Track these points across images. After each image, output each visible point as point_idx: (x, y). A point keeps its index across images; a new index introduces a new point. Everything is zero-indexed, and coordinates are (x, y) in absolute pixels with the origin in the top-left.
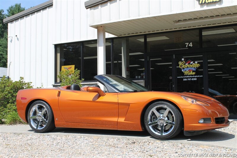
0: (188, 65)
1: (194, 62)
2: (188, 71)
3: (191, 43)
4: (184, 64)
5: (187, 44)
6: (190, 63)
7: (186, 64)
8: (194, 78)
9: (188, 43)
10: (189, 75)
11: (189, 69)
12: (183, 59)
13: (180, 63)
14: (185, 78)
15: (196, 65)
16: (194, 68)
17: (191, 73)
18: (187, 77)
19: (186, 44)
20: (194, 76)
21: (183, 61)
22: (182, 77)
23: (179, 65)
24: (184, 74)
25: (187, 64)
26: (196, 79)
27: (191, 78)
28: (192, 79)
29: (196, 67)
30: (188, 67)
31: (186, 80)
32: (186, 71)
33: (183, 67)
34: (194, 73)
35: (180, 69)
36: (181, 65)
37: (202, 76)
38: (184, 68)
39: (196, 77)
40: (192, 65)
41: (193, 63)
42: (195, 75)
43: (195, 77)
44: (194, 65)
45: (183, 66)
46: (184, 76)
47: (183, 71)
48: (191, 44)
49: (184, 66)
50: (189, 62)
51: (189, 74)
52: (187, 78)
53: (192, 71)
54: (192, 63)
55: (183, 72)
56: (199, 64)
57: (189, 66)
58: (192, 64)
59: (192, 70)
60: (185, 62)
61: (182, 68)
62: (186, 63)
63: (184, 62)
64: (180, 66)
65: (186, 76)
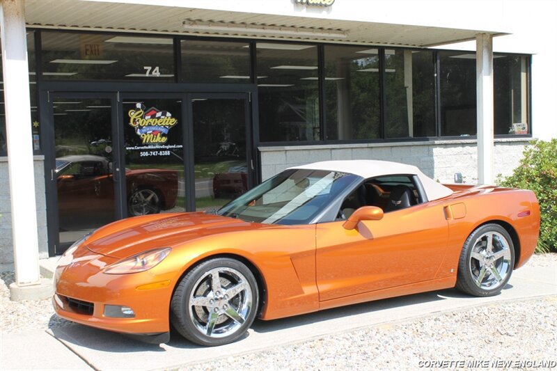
0: (150, 120)
1: (164, 114)
2: (152, 135)
3: (157, 68)
4: (142, 118)
5: (147, 70)
6: (155, 114)
7: (147, 118)
8: (165, 150)
9: (149, 68)
10: (154, 144)
11: (154, 129)
12: (139, 105)
13: (132, 114)
14: (145, 150)
15: (168, 120)
16: (164, 126)
17: (159, 139)
18: (149, 147)
19: (145, 68)
20: (163, 147)
21: (139, 109)
22: (138, 148)
23: (130, 118)
24: (142, 140)
25: (149, 117)
26: (169, 152)
27: (159, 150)
28: (161, 152)
29: (169, 126)
30: (151, 125)
31: (146, 154)
32: (146, 133)
33: (139, 125)
34: (164, 139)
35: (133, 128)
36: (135, 119)
37: (181, 146)
38: (141, 127)
39: (169, 149)
40: (159, 121)
41: (162, 115)
42: (166, 144)
43: (168, 147)
44: (165, 120)
45: (138, 121)
46: (143, 146)
47: (139, 133)
48: (158, 71)
49: (141, 121)
50: (153, 112)
51: (154, 141)
52: (149, 151)
53: (159, 134)
54: (159, 114)
55: (139, 136)
56: (174, 119)
57: (152, 121)
58: (159, 118)
59: (161, 132)
60: (145, 111)
61: (136, 126)
62: (145, 115)
63: (141, 111)
64: (132, 120)
65: (147, 145)
